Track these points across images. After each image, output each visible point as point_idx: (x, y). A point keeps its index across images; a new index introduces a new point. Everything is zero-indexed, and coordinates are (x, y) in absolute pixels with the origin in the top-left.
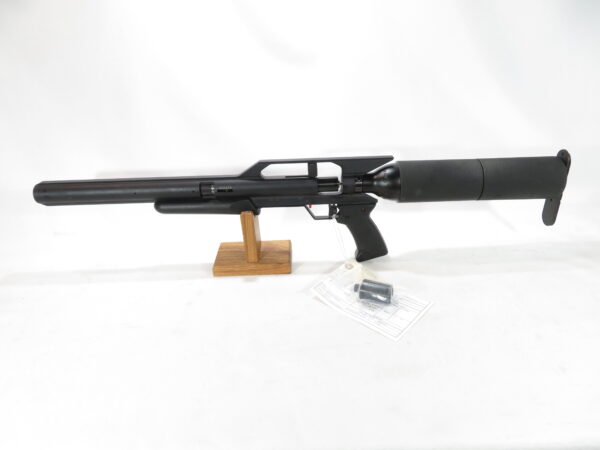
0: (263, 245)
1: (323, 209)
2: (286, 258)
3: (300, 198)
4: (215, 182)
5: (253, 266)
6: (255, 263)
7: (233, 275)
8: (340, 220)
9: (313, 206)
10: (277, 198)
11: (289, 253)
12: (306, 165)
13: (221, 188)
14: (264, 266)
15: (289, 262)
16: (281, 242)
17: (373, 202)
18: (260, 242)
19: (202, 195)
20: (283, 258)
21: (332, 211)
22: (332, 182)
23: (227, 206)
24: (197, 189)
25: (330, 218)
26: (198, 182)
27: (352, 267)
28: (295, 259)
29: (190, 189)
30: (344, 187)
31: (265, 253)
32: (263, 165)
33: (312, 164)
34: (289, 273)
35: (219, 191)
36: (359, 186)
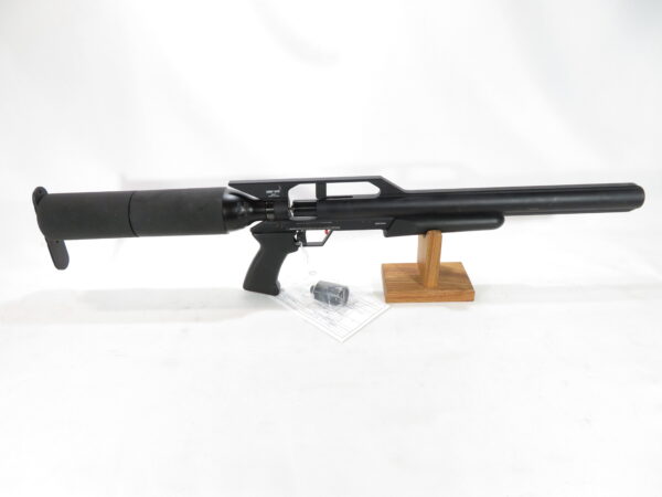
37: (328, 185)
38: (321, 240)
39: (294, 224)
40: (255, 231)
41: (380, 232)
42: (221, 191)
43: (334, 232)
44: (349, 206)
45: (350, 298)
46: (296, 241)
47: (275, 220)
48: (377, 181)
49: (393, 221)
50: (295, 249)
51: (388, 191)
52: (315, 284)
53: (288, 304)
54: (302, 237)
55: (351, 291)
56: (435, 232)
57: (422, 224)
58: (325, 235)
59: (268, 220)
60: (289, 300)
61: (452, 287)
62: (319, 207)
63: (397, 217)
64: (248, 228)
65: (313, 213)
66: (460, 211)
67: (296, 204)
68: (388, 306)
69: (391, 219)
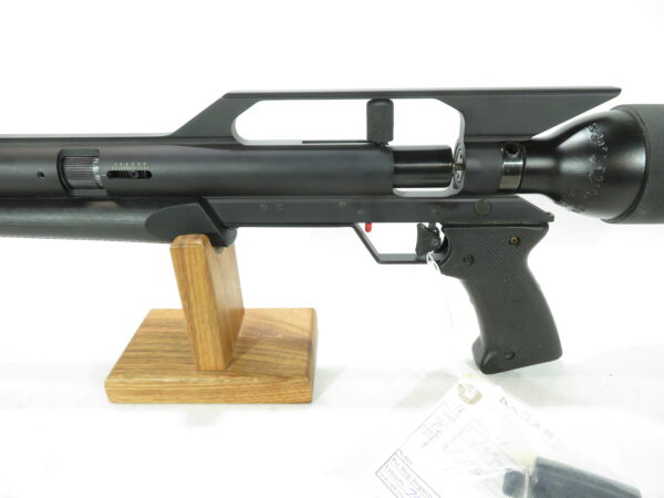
0: (247, 320)
1: (400, 236)
2: (298, 360)
3: (342, 202)
4: (103, 150)
5: (211, 380)
6: (216, 372)
7: (161, 401)
8: (447, 268)
9: (375, 225)
10: (279, 201)
11: (308, 346)
12: (361, 105)
13: (115, 168)
14: (240, 380)
15: (308, 373)
16: (291, 311)
17: (542, 222)
18: (239, 313)
19: (68, 188)
20: (294, 360)
21: (426, 242)
22: (431, 162)
23: (138, 218)
24: (50, 169)
25: (419, 259)
26: (55, 150)
27: (478, 397)
28: (323, 358)
29: (30, 170)
30: (470, 174)
31: (247, 344)
32: (237, 102)
33: (380, 105)
34: (309, 401)
35: (113, 174)
36: (513, 171)
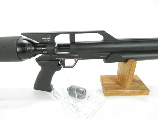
37: (76, 34)
38: (72, 64)
39: (59, 56)
40: (38, 60)
41: (102, 61)
42: (18, 38)
43: (79, 60)
44: (87, 47)
45: (87, 93)
46: (59, 65)
47: (48, 54)
48: (103, 33)
49: (109, 55)
50: (59, 69)
51: (108, 38)
52: (69, 87)
53: (55, 97)
54: (63, 63)
55: (87, 90)
56: (132, 60)
57: (125, 56)
58: (74, 62)
59: (44, 54)
60: (56, 95)
61: (137, 88)
62: (71, 47)
63: (112, 53)
64: (34, 59)
65: (68, 50)
66: (145, 49)
67: (59, 46)
68: (106, 98)
69: (109, 54)
